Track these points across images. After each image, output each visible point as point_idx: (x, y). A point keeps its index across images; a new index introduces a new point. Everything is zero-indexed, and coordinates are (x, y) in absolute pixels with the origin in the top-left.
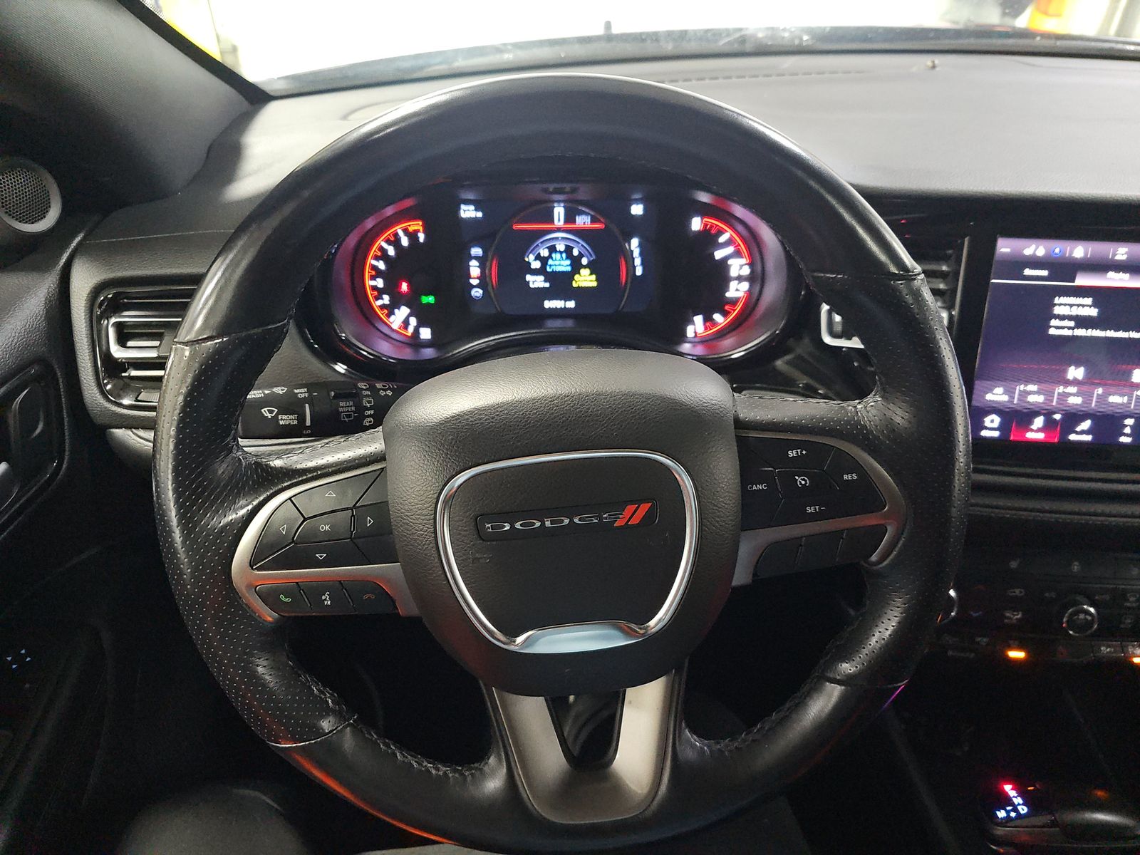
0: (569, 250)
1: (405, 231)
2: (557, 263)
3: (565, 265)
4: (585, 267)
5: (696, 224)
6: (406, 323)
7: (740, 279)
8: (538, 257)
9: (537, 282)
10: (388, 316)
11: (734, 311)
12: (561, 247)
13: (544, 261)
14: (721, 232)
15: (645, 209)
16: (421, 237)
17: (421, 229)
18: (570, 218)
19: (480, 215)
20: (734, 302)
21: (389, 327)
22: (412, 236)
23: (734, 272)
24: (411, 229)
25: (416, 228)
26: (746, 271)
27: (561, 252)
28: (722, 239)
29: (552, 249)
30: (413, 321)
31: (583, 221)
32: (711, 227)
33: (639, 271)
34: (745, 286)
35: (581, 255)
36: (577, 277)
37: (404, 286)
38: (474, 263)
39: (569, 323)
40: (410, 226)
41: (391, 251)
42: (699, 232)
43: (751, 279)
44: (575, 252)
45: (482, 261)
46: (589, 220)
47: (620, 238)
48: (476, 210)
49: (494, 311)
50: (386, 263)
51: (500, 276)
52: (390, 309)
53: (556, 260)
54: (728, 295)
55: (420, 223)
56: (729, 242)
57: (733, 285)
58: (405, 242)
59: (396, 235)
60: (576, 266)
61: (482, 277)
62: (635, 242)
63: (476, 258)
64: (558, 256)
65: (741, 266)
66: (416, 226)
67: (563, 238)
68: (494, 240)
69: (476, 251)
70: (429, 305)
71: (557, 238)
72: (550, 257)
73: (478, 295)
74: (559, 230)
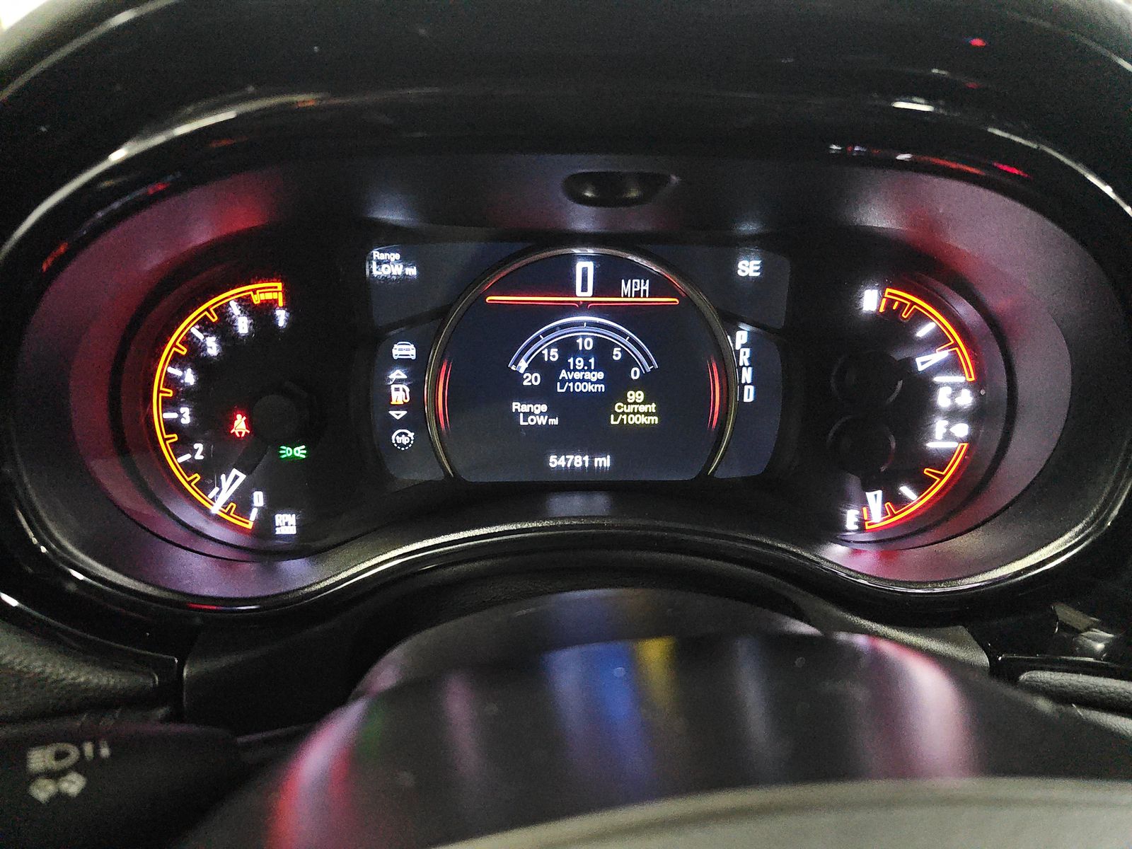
0: (603, 347)
1: (245, 303)
2: (578, 375)
3: (594, 379)
4: (635, 386)
5: (871, 301)
6: (242, 502)
7: (954, 414)
8: (534, 366)
9: (535, 414)
10: (204, 487)
11: (942, 477)
12: (587, 344)
13: (549, 371)
14: (920, 318)
15: (763, 268)
16: (282, 317)
17: (280, 297)
18: (607, 281)
19: (412, 271)
20: (940, 461)
21: (205, 511)
22: (261, 314)
23: (943, 399)
24: (257, 299)
25: (269, 296)
26: (966, 399)
27: (586, 355)
28: (923, 331)
29: (567, 347)
30: (259, 499)
31: (633, 291)
32: (902, 305)
33: (749, 395)
34: (962, 430)
35: (628, 361)
36: (618, 407)
37: (240, 425)
38: (398, 374)
39: (600, 503)
40: (254, 291)
41: (212, 347)
42: (876, 316)
43: (976, 416)
44: (617, 354)
45: (415, 369)
46: (647, 288)
47: (716, 324)
48: (405, 260)
49: (440, 475)
50: (196, 371)
51: (452, 401)
52: (209, 473)
53: (575, 370)
54: (931, 445)
55: (279, 286)
56: (938, 340)
57: (940, 426)
58: (243, 325)
59: (223, 311)
60: (618, 382)
61: (415, 405)
62: (742, 336)
63: (404, 363)
64: (580, 363)
65: (956, 389)
66: (270, 292)
67: (590, 324)
68: (443, 325)
69: (404, 350)
70: (294, 461)
71: (580, 324)
72: (563, 364)
73: (404, 440)
74: (584, 307)
